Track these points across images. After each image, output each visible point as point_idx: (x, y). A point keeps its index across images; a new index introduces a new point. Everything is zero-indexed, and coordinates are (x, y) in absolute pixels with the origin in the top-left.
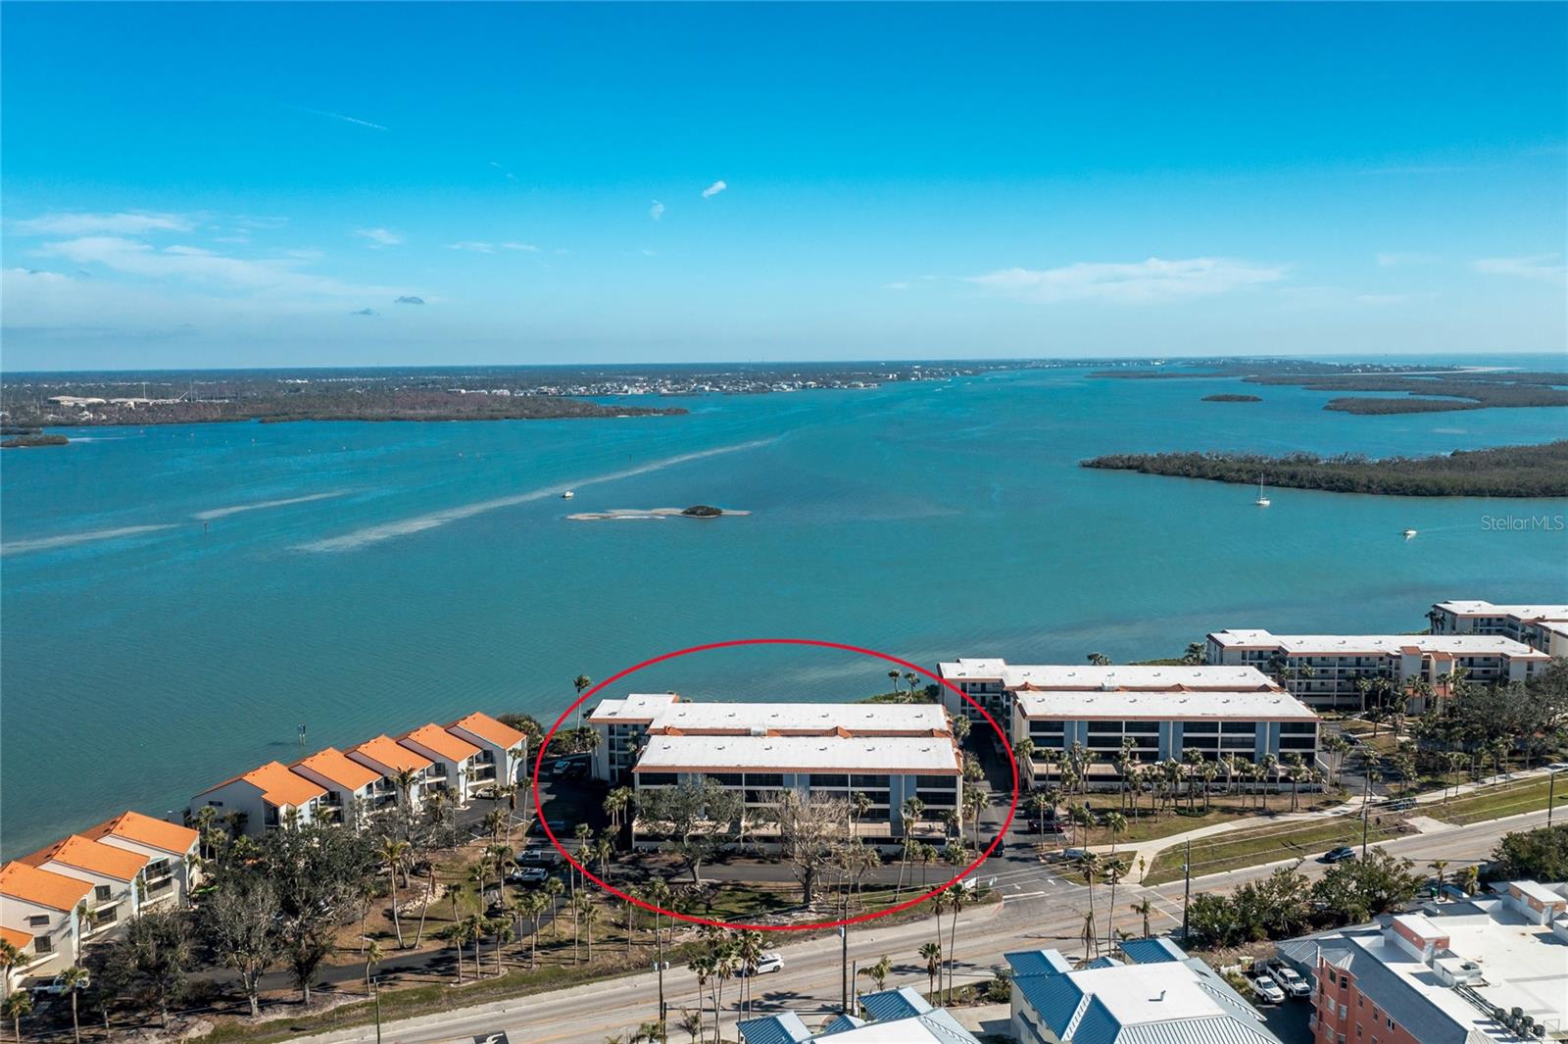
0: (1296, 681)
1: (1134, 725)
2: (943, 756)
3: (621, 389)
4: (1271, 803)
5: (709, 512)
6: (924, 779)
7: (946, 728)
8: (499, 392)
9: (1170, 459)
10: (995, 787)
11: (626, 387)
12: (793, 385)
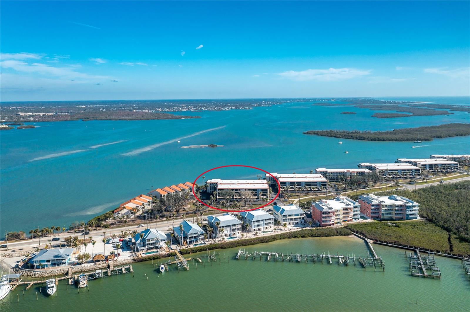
0: (329, 177)
1: (297, 183)
2: (266, 186)
3: (179, 109)
4: (318, 194)
5: (214, 146)
6: (263, 190)
7: (266, 183)
8: (145, 111)
9: (324, 132)
10: (274, 193)
11: (180, 109)
12: (228, 108)
